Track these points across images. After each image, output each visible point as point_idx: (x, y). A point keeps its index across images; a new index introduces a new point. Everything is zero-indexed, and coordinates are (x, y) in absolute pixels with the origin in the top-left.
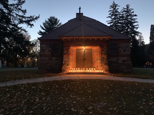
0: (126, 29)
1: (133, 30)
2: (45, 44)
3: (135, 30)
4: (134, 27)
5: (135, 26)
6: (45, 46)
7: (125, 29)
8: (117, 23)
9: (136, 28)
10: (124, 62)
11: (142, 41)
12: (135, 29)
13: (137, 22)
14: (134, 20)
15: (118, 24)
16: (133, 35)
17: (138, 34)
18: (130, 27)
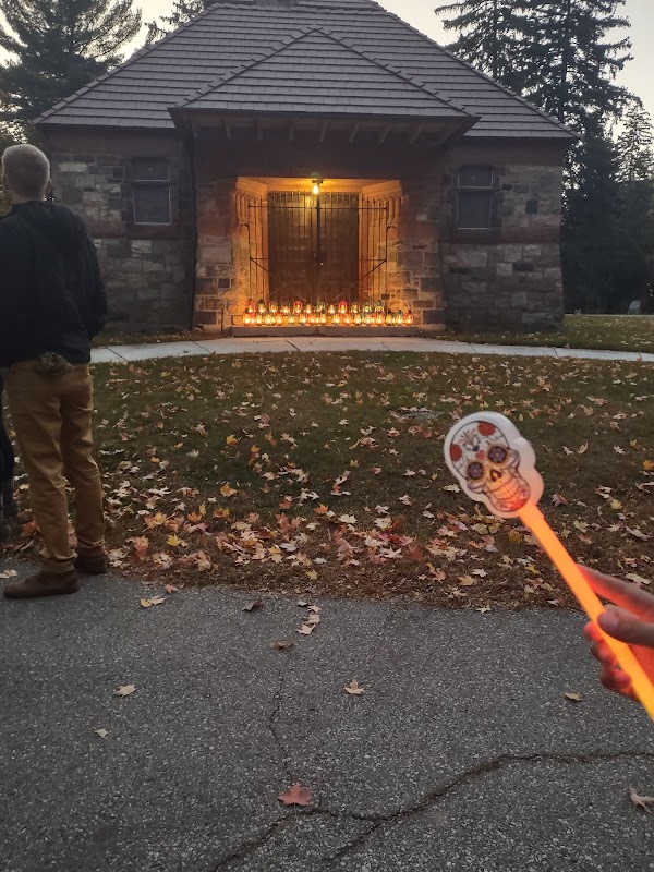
0: (551, 69)
1: (592, 75)
2: (77, 159)
3: (606, 77)
4: (599, 53)
5: (608, 47)
6: (80, 167)
7: (547, 69)
8: (502, 27)
9: (611, 61)
10: (523, 274)
11: (642, 148)
12: (606, 74)
13: (624, 23)
14: (609, 10)
15: (509, 34)
16: (590, 110)
17: (618, 106)
18: (580, 54)
